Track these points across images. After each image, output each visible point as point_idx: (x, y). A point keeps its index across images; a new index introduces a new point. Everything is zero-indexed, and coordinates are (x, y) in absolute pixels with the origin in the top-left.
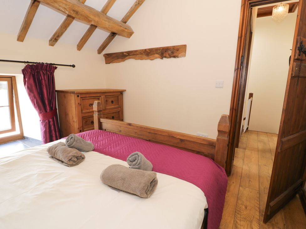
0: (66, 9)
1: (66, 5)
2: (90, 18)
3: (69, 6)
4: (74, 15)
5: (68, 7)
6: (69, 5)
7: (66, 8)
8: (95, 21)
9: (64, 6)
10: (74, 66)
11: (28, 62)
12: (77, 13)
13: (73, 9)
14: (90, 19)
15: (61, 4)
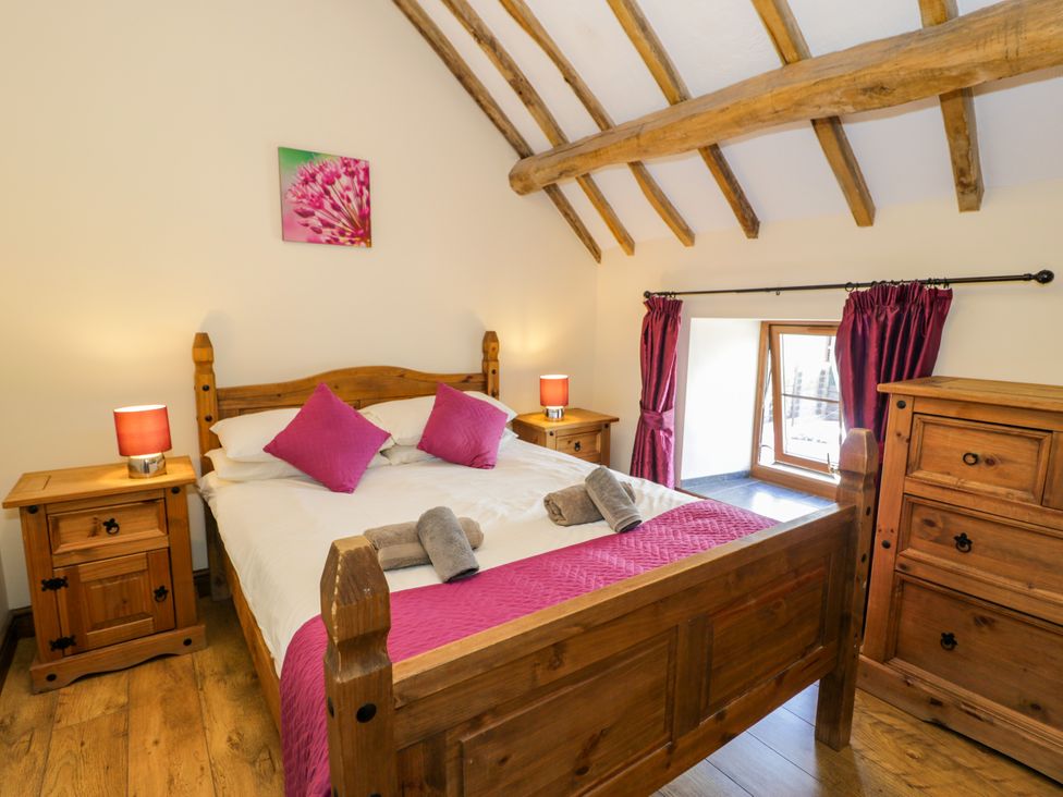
0: (838, 103)
1: (830, 92)
2: (949, 69)
3: (842, 90)
4: (876, 101)
5: (839, 93)
6: (838, 88)
7: (836, 99)
8: (989, 63)
9: (829, 98)
10: (1045, 277)
11: (849, 285)
12: (883, 88)
13: (860, 87)
14: (954, 73)
15: (818, 100)
